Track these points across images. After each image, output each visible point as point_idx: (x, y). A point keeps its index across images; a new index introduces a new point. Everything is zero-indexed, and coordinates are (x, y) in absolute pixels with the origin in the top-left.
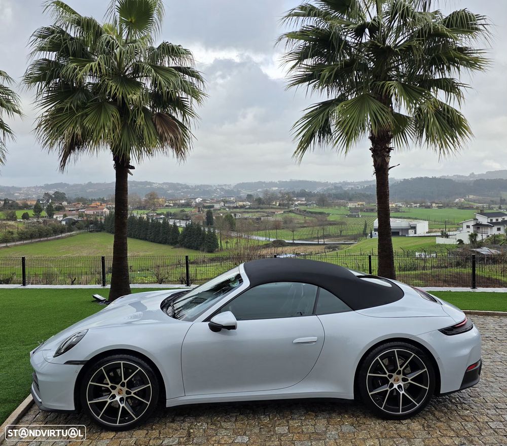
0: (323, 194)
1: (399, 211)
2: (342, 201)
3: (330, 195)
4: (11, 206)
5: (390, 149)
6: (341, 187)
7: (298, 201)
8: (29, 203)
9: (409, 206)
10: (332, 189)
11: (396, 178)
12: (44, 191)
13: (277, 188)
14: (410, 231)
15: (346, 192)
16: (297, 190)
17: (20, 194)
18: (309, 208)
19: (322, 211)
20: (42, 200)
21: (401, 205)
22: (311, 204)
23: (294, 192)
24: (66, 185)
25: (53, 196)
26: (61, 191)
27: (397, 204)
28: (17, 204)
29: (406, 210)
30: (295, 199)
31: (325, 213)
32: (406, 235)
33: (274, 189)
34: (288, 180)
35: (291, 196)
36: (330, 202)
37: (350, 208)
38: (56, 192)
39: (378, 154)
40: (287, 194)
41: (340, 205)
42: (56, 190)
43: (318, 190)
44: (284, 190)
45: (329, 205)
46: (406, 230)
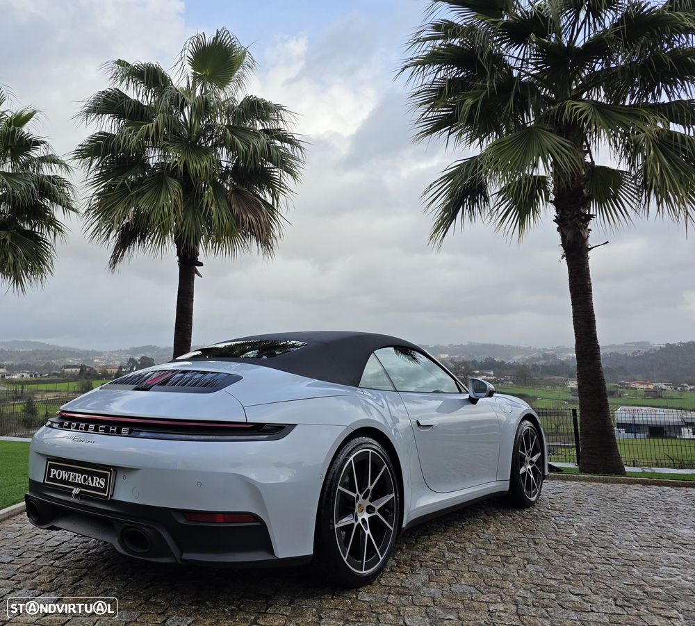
0: (524, 366)
1: (661, 397)
2: (557, 377)
3: (535, 368)
4: (88, 374)
5: (590, 217)
6: (554, 356)
7: (483, 375)
8: (109, 371)
9: (679, 388)
10: (538, 359)
11: (651, 343)
12: (129, 356)
13: (447, 356)
14: (684, 430)
15: (562, 363)
16: (480, 359)
17: (100, 360)
18: (501, 388)
19: (523, 393)
20: (125, 367)
21: (664, 387)
22: (504, 380)
23: (475, 361)
24: (155, 348)
25: (139, 363)
26: (149, 355)
27: (655, 384)
28: (95, 371)
29: (675, 395)
30: (477, 372)
31: (529, 397)
32: (678, 437)
33: (443, 356)
34: (465, 344)
35: (471, 366)
36: (536, 378)
37: (572, 388)
38: (143, 358)
39: (567, 225)
40: (464, 363)
41: (554, 384)
42: (143, 355)
43: (516, 359)
44: (459, 358)
45: (535, 384)
46: (677, 428)
